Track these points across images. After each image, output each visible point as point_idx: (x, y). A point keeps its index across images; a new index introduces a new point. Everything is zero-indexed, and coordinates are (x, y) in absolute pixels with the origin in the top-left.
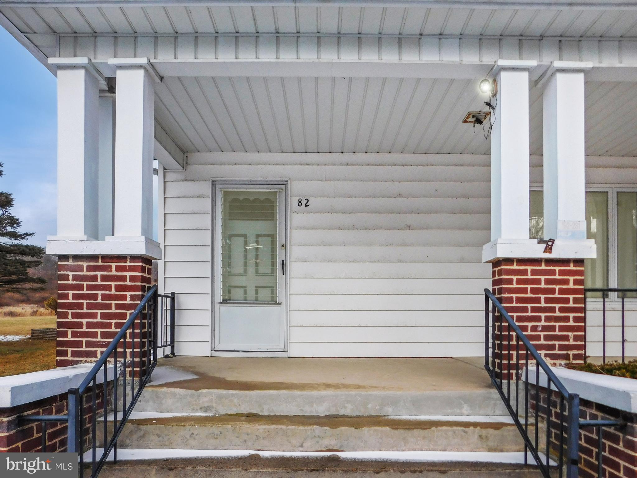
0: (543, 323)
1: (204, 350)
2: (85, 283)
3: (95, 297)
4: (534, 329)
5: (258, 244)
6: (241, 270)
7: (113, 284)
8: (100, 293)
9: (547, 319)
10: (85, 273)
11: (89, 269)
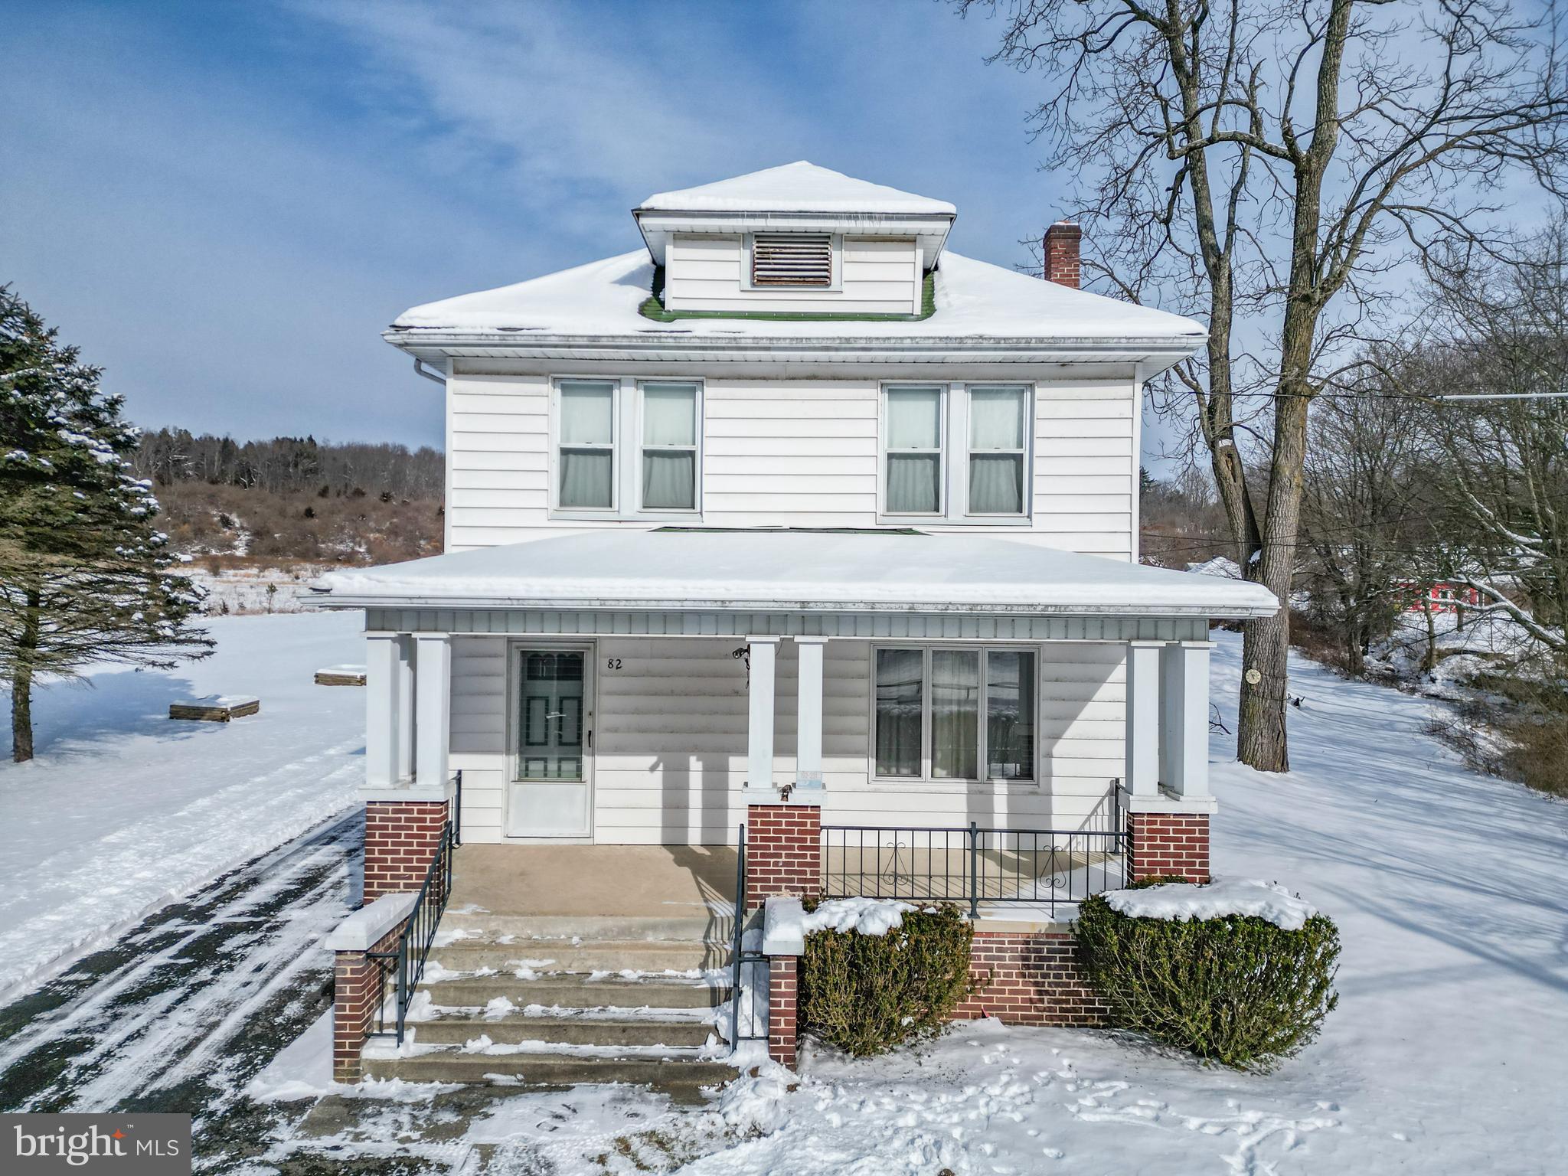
0: (784, 859)
1: (496, 837)
2: (390, 824)
3: (399, 836)
4: (776, 864)
5: (561, 713)
6: (541, 739)
7: (415, 825)
8: (403, 832)
9: (787, 856)
10: (390, 815)
11: (395, 811)
